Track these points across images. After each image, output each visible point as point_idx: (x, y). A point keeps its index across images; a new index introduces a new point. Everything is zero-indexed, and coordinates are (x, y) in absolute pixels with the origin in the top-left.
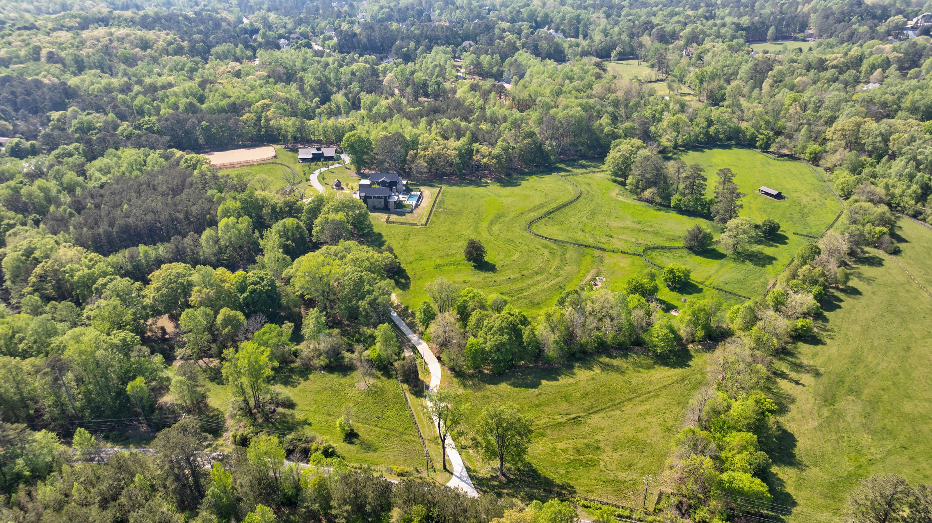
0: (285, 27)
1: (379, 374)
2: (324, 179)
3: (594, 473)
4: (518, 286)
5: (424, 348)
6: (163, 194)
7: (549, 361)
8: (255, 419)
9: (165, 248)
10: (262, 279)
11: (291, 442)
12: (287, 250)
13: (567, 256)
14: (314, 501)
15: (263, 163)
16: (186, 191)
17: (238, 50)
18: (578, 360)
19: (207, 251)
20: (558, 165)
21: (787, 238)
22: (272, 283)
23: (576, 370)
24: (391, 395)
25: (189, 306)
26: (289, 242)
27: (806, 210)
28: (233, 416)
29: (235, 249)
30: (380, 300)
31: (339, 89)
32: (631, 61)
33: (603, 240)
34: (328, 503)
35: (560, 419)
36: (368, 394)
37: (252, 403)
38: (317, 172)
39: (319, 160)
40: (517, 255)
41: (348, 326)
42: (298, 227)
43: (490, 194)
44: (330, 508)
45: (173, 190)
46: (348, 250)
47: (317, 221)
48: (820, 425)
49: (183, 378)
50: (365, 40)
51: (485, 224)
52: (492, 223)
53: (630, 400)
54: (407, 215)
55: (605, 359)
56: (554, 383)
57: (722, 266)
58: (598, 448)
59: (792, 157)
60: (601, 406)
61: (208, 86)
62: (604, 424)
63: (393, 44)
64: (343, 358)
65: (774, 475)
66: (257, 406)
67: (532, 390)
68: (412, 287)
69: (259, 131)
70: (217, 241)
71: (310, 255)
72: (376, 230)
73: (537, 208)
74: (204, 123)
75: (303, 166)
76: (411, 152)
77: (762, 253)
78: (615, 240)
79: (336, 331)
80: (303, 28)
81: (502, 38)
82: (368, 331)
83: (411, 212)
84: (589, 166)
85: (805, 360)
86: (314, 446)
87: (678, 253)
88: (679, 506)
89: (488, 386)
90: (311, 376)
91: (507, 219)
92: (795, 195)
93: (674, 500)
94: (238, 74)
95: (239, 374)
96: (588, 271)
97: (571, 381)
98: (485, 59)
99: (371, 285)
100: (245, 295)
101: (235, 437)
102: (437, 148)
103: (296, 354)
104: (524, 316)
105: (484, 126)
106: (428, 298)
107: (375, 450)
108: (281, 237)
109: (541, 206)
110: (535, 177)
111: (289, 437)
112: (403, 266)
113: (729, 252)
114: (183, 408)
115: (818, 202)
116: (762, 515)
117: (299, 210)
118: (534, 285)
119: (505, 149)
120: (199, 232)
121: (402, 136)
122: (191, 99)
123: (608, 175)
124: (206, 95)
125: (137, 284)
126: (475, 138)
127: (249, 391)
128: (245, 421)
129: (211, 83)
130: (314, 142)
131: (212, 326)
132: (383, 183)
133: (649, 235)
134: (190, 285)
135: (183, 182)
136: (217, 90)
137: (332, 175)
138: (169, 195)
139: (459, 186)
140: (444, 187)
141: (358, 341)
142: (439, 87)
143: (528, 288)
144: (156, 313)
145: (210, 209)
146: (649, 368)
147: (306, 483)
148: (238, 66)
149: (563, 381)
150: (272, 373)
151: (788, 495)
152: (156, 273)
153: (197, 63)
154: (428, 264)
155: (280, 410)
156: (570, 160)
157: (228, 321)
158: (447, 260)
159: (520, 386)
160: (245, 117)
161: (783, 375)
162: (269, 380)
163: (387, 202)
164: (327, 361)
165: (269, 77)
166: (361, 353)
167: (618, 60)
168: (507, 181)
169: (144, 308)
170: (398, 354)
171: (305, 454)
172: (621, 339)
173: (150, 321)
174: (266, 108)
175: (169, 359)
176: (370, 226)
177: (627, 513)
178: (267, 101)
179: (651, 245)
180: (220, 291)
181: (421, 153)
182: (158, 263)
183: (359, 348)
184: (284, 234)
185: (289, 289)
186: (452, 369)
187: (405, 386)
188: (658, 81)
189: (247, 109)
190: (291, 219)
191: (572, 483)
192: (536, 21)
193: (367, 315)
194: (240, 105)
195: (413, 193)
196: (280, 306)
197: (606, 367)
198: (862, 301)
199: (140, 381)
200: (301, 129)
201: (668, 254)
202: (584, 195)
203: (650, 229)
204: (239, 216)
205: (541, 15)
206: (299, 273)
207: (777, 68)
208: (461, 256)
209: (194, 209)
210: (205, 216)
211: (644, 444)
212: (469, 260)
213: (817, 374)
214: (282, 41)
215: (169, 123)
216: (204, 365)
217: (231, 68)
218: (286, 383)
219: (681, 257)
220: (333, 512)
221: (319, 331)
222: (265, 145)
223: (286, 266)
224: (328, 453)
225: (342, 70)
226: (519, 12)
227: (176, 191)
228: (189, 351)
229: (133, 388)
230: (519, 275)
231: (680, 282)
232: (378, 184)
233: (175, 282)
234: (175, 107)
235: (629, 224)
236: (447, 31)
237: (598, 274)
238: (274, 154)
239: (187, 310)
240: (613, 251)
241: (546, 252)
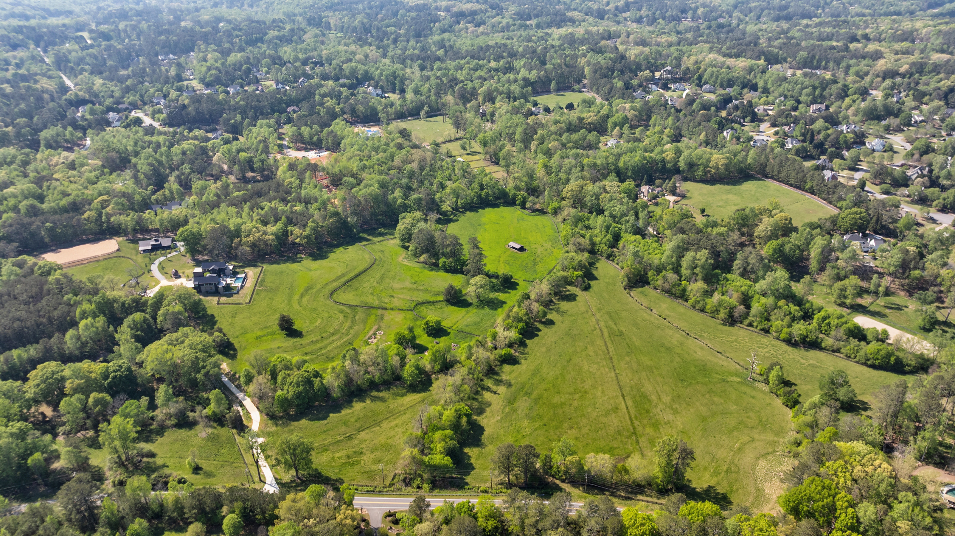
0: (112, 97)
1: (215, 425)
2: (163, 268)
3: (357, 468)
4: (318, 346)
5: (248, 403)
6: (26, 303)
7: (335, 400)
8: (127, 469)
9: (35, 349)
10: (121, 367)
11: (155, 480)
12: (138, 339)
13: (357, 317)
14: (174, 511)
15: (108, 257)
16: (45, 299)
17: (67, 133)
18: (356, 396)
19: (71, 346)
20: (361, 235)
21: (517, 284)
22: (129, 369)
23: (354, 404)
24: (224, 439)
25: (66, 395)
26: (139, 333)
27: (538, 259)
28: (111, 469)
29: (94, 341)
30: (211, 372)
31: (172, 170)
32: (438, 118)
33: (386, 301)
34: (182, 511)
35: (339, 438)
36: (208, 440)
37: (124, 458)
38: (157, 262)
39: (157, 250)
40: (319, 321)
41: (191, 392)
42: (145, 320)
43: (302, 269)
44: (184, 513)
45: (32, 297)
46: (186, 335)
47: (160, 312)
48: (502, 418)
49: (70, 449)
50: (194, 113)
51: (296, 297)
52: (302, 296)
53: (387, 419)
54: (235, 296)
55: (375, 393)
56: (338, 415)
57: (467, 312)
58: (361, 453)
59: (542, 212)
60: (368, 425)
61: (45, 184)
62: (367, 437)
63: (221, 116)
64: (188, 417)
65: (466, 453)
66: (128, 459)
67: (322, 422)
68: (238, 357)
69: (101, 225)
70: (79, 338)
71: (157, 343)
72: (209, 312)
73: (339, 278)
74: (48, 224)
75: (145, 257)
76: (236, 240)
77: (496, 299)
78: (395, 300)
79: (181, 398)
80: (132, 98)
81: (322, 104)
82: (205, 395)
83: (238, 293)
84: (386, 234)
85: (504, 377)
86: (171, 479)
87: (439, 305)
88: (404, 480)
89: (292, 423)
90: (166, 434)
91: (314, 290)
92: (533, 246)
93: (401, 478)
94: (72, 166)
95: (113, 440)
96: (371, 328)
97: (350, 411)
98: (305, 131)
99: (204, 362)
100: (108, 381)
101: (114, 482)
102: (257, 235)
103: (152, 418)
104: (316, 371)
105: (298, 208)
106: (248, 367)
107: (214, 476)
108: (132, 329)
109: (343, 275)
110: (341, 249)
111: (153, 476)
112: (231, 340)
113: (474, 301)
114: (71, 469)
115: (549, 251)
116: (453, 478)
117: (145, 304)
118: (330, 343)
119: (315, 229)
120: (64, 332)
121: (227, 227)
122: (31, 201)
123: (397, 241)
124: (45, 193)
125: (19, 383)
126: (290, 221)
127: (121, 450)
128: (120, 471)
129: (47, 180)
130: (151, 230)
131: (85, 407)
132: (213, 271)
133: (421, 293)
134: (63, 379)
135: (41, 289)
136: (55, 188)
137: (171, 263)
138: (30, 303)
139: (278, 264)
140: (265, 266)
141: (199, 404)
142: (263, 164)
143: (325, 347)
144: (37, 402)
145: (69, 312)
146: (403, 395)
147: (167, 503)
148: (72, 156)
149: (344, 412)
150: (137, 435)
151: (471, 464)
152: (34, 373)
153: (27, 155)
154: (250, 336)
155: (145, 459)
156: (372, 229)
157: (97, 402)
158: (265, 332)
159: (314, 420)
160: (86, 215)
161: (488, 389)
162: (134, 440)
163: (217, 288)
164: (176, 421)
165: (103, 166)
166: (201, 412)
167: (427, 117)
168: (319, 255)
169: (27, 400)
170: (229, 409)
171: (165, 486)
172: (386, 377)
173: (33, 410)
174: (104, 205)
175: (55, 436)
176: (204, 309)
177: (372, 489)
178: (105, 197)
179: (421, 300)
180: (88, 379)
181: (244, 240)
182: (34, 363)
183: (199, 408)
184: (134, 327)
185: (142, 371)
186: (267, 415)
187: (235, 431)
188: (457, 139)
189: (87, 207)
190: (139, 313)
191: (341, 477)
192: (357, 78)
193: (203, 384)
194: (81, 203)
195: (239, 276)
196: (137, 385)
197: (375, 399)
198: (554, 328)
199: (37, 456)
200: (139, 222)
201: (432, 307)
202: (377, 262)
203: (422, 288)
204: (95, 316)
205: (361, 72)
206: (149, 359)
207: (540, 132)
208: (276, 328)
209: (56, 313)
210: (65, 318)
211: (391, 446)
212: (282, 330)
213: (510, 385)
214: (111, 115)
215: (13, 228)
216: (82, 437)
217: (64, 158)
218: (147, 440)
219: (441, 308)
220: (186, 516)
221: (168, 400)
222: (107, 239)
223: (139, 351)
224: (181, 481)
225: (173, 149)
226: (341, 69)
227: (36, 298)
228: (68, 428)
229: (33, 460)
230: (319, 337)
231: (434, 329)
232: (209, 271)
233: (51, 378)
234: (15, 209)
235: (408, 285)
236: (272, 98)
237: (378, 329)
238: (117, 247)
239: (64, 399)
240: (392, 309)
241: (341, 317)
